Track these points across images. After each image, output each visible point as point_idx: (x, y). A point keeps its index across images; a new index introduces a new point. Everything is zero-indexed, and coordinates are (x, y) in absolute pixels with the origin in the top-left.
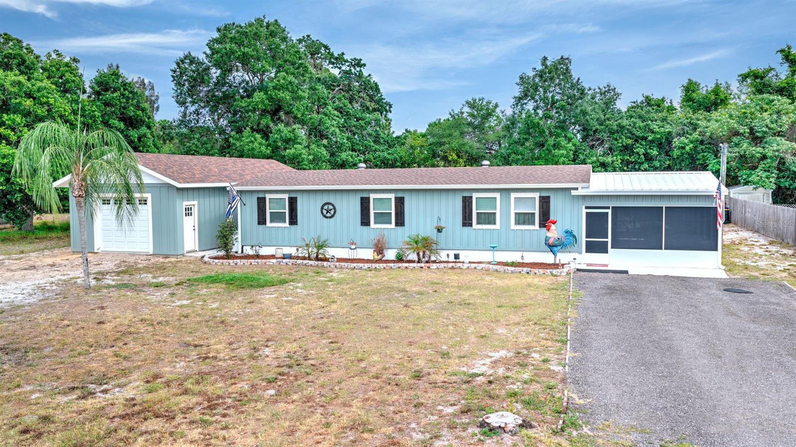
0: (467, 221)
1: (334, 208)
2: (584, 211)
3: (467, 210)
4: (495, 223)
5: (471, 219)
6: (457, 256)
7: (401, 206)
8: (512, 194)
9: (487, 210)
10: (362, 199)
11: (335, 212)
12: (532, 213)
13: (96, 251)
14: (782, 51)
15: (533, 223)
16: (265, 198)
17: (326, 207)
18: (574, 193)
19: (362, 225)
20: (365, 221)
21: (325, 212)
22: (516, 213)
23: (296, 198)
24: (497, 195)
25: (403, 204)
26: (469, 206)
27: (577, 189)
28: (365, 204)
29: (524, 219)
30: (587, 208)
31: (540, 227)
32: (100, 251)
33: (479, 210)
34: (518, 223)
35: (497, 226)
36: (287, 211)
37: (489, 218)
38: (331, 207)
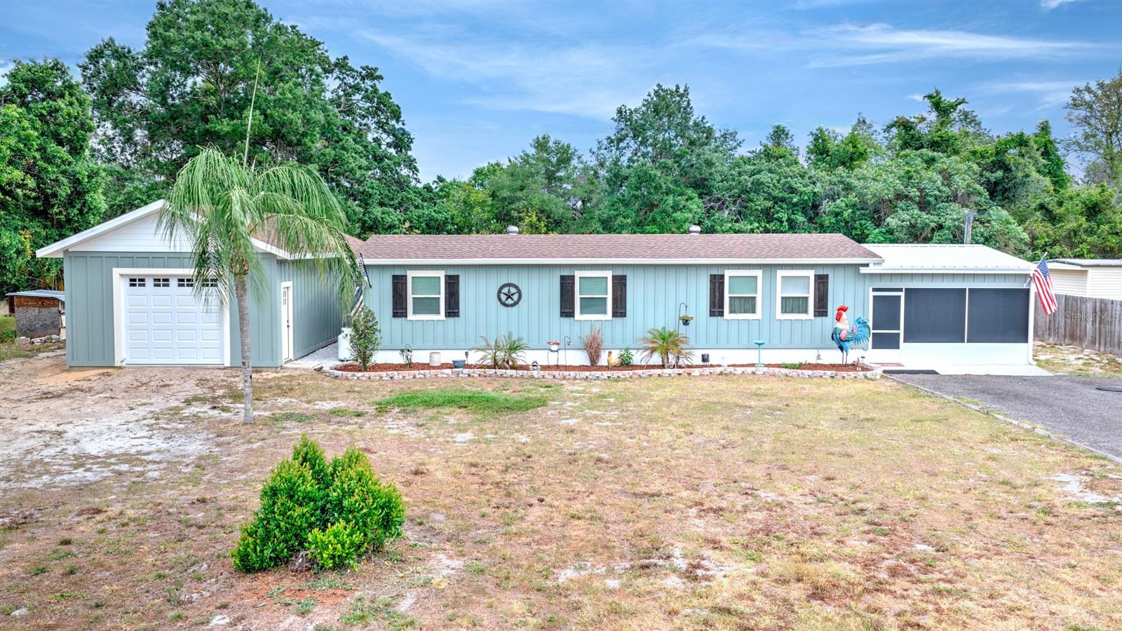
0: (716, 308)
1: (519, 292)
2: (872, 294)
3: (717, 294)
4: (754, 312)
5: (722, 306)
6: (705, 358)
7: (622, 289)
8: (778, 271)
9: (745, 293)
10: (563, 278)
11: (520, 298)
12: (803, 298)
13: (117, 364)
14: (930, 97)
15: (806, 311)
16: (406, 276)
17: (505, 290)
18: (863, 270)
19: (561, 316)
20: (567, 310)
21: (503, 297)
22: (782, 298)
23: (458, 276)
24: (758, 273)
25: (625, 286)
26: (719, 288)
27: (867, 265)
28: (567, 285)
29: (793, 305)
30: (874, 290)
31: (815, 316)
32: (124, 364)
33: (733, 293)
34: (784, 311)
35: (758, 315)
36: (442, 296)
37: (747, 305)
38: (513, 290)
